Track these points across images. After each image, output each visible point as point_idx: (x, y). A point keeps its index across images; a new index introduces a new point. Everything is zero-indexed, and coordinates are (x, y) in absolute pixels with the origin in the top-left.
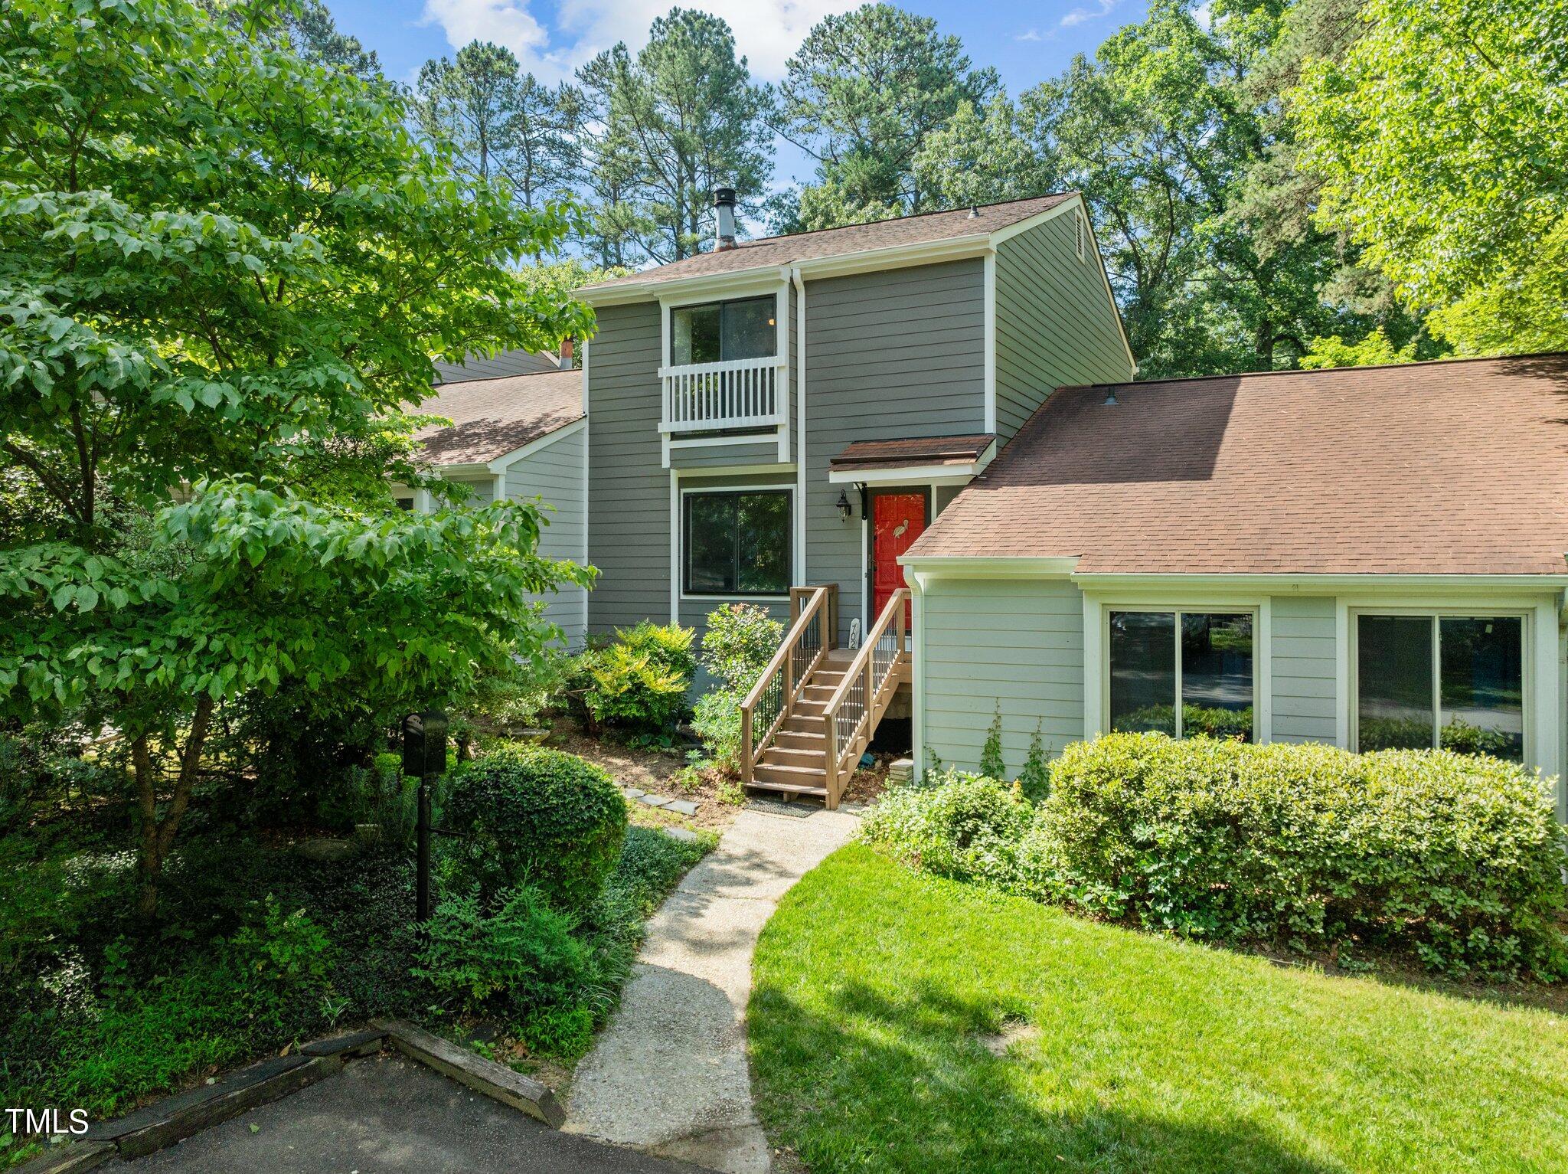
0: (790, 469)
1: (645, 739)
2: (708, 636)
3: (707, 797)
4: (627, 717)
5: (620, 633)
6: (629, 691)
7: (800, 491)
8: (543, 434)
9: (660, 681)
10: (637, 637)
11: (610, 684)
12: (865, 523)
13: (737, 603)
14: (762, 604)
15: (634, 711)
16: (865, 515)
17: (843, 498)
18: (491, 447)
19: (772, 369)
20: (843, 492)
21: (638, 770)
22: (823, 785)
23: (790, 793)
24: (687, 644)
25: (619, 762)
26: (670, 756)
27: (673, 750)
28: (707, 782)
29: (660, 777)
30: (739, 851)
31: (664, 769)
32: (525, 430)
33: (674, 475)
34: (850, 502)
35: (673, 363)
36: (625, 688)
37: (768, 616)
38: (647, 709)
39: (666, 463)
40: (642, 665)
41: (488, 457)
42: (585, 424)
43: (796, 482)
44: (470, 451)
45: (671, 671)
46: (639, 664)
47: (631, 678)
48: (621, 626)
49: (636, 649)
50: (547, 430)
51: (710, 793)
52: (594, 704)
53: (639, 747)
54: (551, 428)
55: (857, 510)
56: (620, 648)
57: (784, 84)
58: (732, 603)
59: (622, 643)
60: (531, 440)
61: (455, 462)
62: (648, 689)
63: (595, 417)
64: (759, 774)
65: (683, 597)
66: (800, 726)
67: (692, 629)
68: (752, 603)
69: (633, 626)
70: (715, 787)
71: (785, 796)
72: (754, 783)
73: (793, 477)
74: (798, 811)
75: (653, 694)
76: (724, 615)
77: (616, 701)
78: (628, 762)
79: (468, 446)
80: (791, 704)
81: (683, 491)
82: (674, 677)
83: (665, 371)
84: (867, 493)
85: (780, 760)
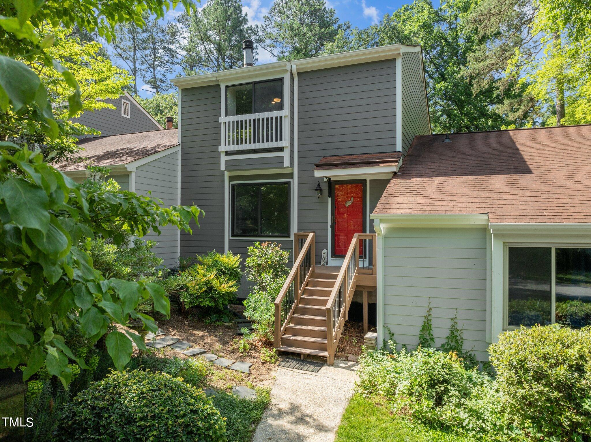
0: (289, 171)
1: (214, 317)
2: (248, 260)
3: (255, 358)
4: (204, 306)
5: (199, 258)
6: (205, 291)
7: (295, 183)
8: (157, 152)
9: (223, 285)
10: (209, 260)
11: (194, 287)
12: (330, 200)
13: (265, 241)
14: (278, 242)
15: (208, 303)
16: (330, 195)
17: (319, 186)
18: (128, 158)
19: (281, 118)
20: (319, 183)
21: (210, 339)
22: (325, 350)
23: (304, 354)
24: (237, 265)
25: (199, 333)
26: (229, 328)
27: (230, 324)
28: (254, 347)
29: (225, 343)
30: (285, 406)
31: (226, 338)
32: (148, 151)
33: (227, 174)
34: (322, 188)
35: (226, 115)
36: (203, 290)
37: (281, 248)
38: (215, 301)
39: (223, 167)
40: (213, 276)
41: (126, 162)
42: (179, 149)
43: (292, 178)
44: (116, 160)
45: (229, 279)
46: (211, 276)
47: (206, 284)
48: (200, 254)
49: (209, 267)
50: (159, 150)
51: (256, 355)
52: (185, 299)
53: (211, 323)
54: (161, 149)
55: (326, 192)
56: (200, 267)
57: (262, 26)
58: (261, 242)
59: (201, 263)
60: (150, 154)
61: (107, 164)
62: (216, 290)
63: (184, 145)
64: (285, 342)
65: (231, 238)
66: (305, 312)
67: (239, 256)
68: (272, 242)
69: (206, 254)
70: (258, 351)
71: (302, 356)
72: (282, 348)
73: (291, 175)
74: (311, 367)
75: (219, 293)
76: (256, 248)
77: (198, 297)
78: (205, 333)
79: (116, 158)
80: (299, 298)
81: (231, 183)
82: (230, 284)
83: (223, 119)
84: (331, 183)
85: (296, 333)
